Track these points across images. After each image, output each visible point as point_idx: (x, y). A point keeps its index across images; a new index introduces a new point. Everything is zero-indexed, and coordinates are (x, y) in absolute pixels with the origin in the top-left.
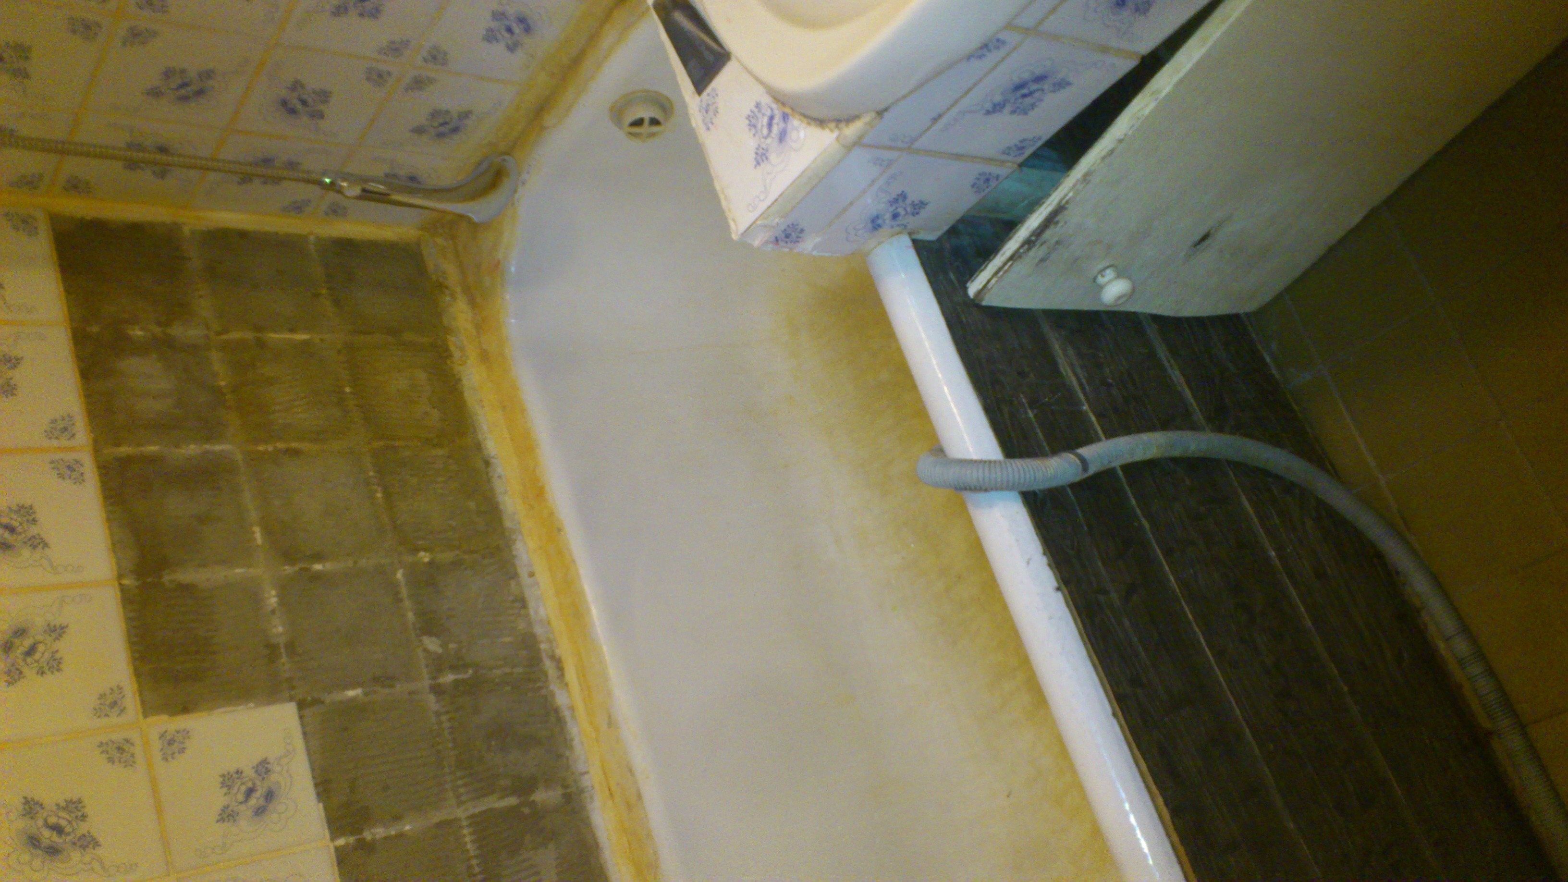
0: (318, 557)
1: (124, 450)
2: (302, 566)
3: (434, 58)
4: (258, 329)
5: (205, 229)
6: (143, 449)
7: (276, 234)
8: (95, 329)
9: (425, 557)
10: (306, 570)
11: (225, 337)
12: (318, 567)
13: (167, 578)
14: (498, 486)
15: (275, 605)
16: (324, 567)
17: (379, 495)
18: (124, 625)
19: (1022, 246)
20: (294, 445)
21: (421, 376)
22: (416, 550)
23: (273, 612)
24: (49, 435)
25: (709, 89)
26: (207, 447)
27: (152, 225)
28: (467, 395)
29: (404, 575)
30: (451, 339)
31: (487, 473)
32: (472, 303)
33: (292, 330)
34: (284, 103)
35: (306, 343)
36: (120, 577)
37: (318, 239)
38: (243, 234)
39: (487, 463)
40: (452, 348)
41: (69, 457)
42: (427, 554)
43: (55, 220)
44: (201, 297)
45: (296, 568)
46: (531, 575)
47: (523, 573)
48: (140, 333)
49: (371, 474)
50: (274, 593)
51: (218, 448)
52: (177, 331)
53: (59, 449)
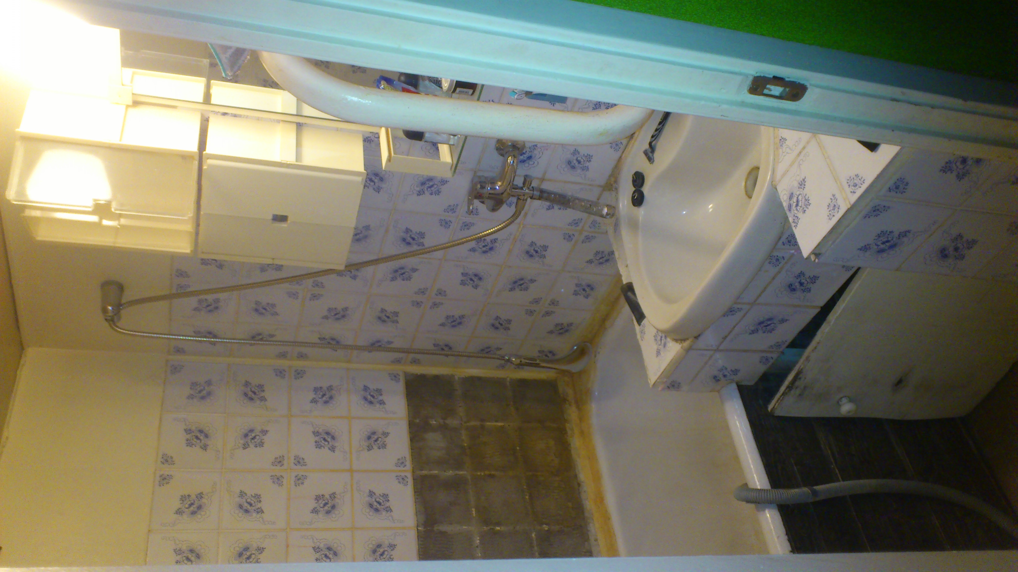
0: (498, 524)
1: (425, 472)
2: (492, 527)
3: (553, 303)
4: (482, 420)
5: (464, 377)
6: (431, 472)
7: (494, 378)
8: (417, 421)
9: (546, 528)
10: (493, 529)
11: (468, 424)
12: (498, 528)
13: (436, 528)
14: (583, 496)
15: (478, 544)
16: (501, 529)
17: (527, 497)
18: (417, 546)
19: (786, 389)
20: (493, 473)
21: (552, 443)
22: (541, 524)
23: (477, 547)
24: (397, 465)
25: (642, 323)
26: (457, 472)
27: (443, 376)
28: (573, 452)
29: (536, 535)
30: (567, 425)
31: (579, 490)
32: (579, 408)
33: (497, 421)
34: (493, 325)
35: (502, 427)
36: (418, 526)
37: (511, 379)
38: (479, 379)
39: (579, 485)
40: (568, 430)
41: (403, 474)
42: (547, 526)
43: (406, 374)
44: (460, 407)
45: (489, 528)
46: (596, 540)
47: (592, 539)
48: (434, 422)
49: (525, 487)
50: (478, 538)
51: (461, 473)
52: (449, 421)
53: (400, 471)
